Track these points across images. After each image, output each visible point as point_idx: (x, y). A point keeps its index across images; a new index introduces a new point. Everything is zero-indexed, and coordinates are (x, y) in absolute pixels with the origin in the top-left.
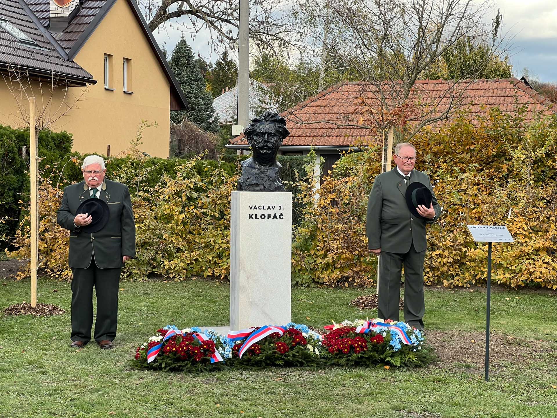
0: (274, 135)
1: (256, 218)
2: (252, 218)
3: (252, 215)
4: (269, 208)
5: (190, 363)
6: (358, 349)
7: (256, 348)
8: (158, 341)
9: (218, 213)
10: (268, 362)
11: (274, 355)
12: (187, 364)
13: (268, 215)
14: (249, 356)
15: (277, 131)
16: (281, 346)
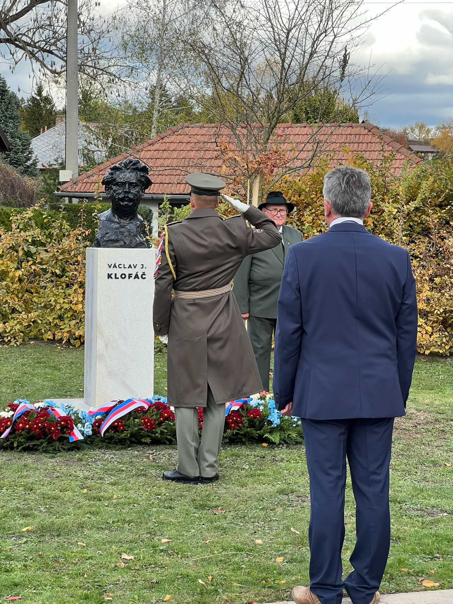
0: (136, 185)
1: (116, 278)
2: (112, 278)
3: (112, 274)
4: (130, 266)
5: (45, 442)
6: (233, 425)
7: (120, 424)
8: (8, 417)
9: (59, 270)
10: (133, 439)
11: (140, 432)
12: (42, 443)
13: (129, 274)
14: (112, 433)
15: (139, 180)
16: (148, 422)
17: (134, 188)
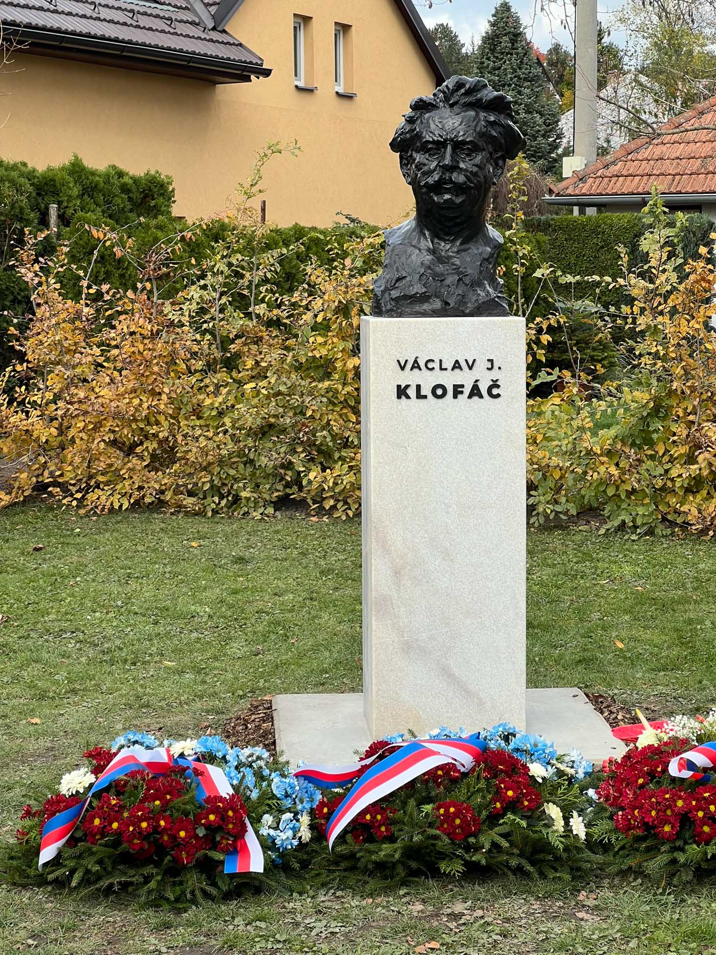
0: (473, 148)
1: (419, 396)
2: (408, 397)
3: (407, 386)
4: (457, 366)
5: (157, 874)
6: (706, 829)
7: (379, 817)
8: (77, 792)
10: (414, 865)
11: (433, 845)
12: (147, 880)
13: (456, 387)
14: (352, 845)
15: (482, 135)
16: (456, 815)
17: (468, 155)
